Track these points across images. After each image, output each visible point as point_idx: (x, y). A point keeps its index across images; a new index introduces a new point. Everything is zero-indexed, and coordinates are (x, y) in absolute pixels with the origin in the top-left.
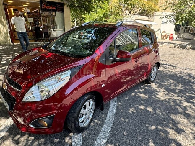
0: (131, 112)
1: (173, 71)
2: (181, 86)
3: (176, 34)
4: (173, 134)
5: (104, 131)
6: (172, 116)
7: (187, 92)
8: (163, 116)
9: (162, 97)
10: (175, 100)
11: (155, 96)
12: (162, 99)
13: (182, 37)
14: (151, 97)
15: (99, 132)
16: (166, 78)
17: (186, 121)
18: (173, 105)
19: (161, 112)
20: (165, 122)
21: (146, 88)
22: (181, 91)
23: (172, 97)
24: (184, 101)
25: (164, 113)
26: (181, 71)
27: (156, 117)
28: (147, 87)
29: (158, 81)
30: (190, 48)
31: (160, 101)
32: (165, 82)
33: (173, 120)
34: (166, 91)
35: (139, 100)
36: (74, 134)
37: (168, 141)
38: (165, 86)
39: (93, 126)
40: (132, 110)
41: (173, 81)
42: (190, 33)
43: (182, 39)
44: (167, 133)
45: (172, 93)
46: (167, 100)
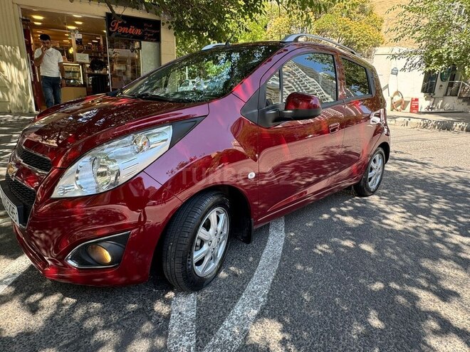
0: (320, 253)
1: (424, 172)
2: (446, 203)
3: (426, 99)
4: (431, 300)
5: (254, 291)
6: (426, 263)
7: (459, 214)
8: (401, 263)
9: (397, 223)
10: (431, 230)
11: (380, 221)
12: (399, 227)
13: (441, 108)
14: (371, 223)
15: (240, 292)
16: (406, 186)
17: (462, 275)
18: (426, 241)
19: (398, 254)
20: (409, 274)
21: (358, 205)
22: (445, 212)
23: (423, 224)
24: (454, 232)
25: (404, 256)
26: (443, 173)
27: (385, 264)
28: (360, 202)
29: (385, 191)
30: (462, 130)
31: (392, 231)
32: (404, 195)
33: (427, 271)
34: (408, 212)
35: (341, 230)
36: (176, 296)
37: (418, 315)
38: (405, 203)
39: (224, 280)
40: (322, 248)
41: (425, 192)
42: (460, 98)
43: (441, 110)
44: (413, 299)
45: (422, 217)
46: (411, 229)
